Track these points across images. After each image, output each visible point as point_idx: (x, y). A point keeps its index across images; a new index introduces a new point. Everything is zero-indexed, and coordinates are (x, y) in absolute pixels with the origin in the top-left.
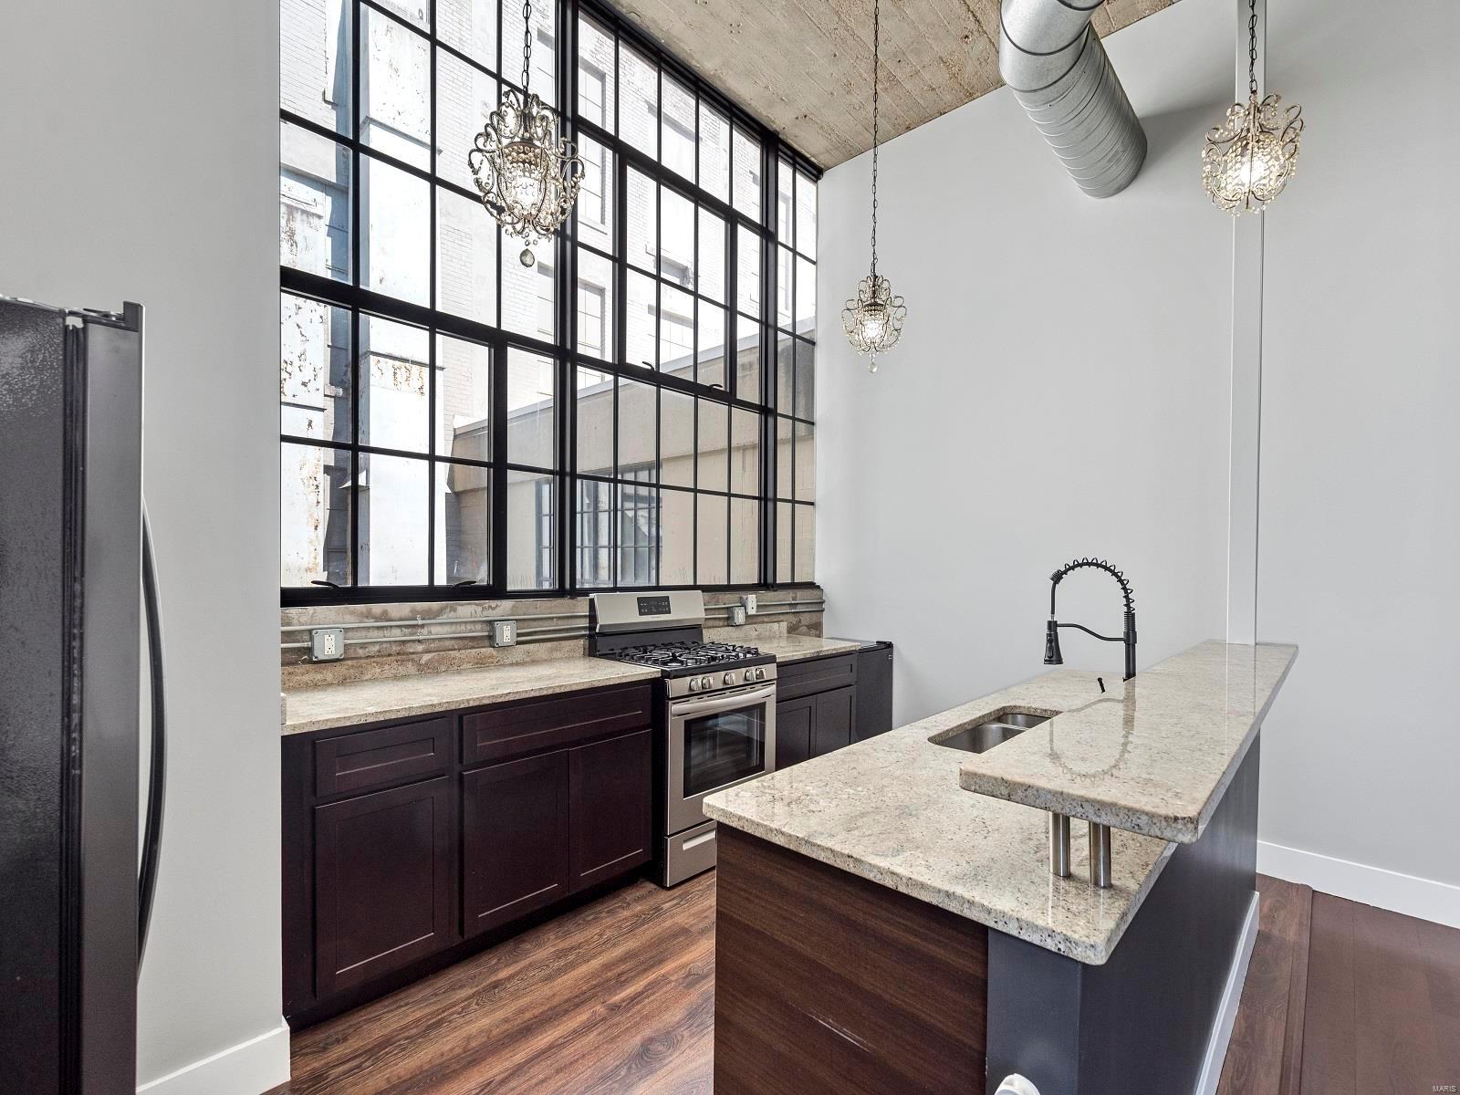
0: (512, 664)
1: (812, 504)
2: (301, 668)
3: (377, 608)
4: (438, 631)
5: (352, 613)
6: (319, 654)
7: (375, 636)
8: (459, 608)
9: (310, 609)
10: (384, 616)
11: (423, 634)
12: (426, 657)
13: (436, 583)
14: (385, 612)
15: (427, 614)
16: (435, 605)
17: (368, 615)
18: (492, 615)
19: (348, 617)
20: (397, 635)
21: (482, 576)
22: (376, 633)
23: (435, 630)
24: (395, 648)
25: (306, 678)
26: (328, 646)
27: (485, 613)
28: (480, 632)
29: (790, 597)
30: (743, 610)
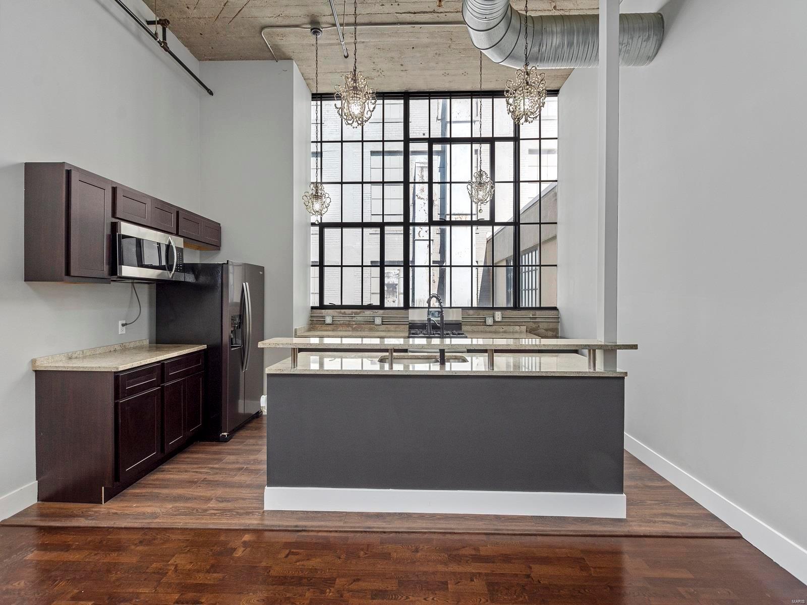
0: (381, 331)
1: (556, 266)
2: (323, 326)
3: (343, 311)
4: (359, 319)
6: (327, 322)
7: (342, 319)
8: (365, 312)
9: (327, 310)
11: (354, 319)
12: (354, 326)
13: (363, 304)
14: (345, 312)
15: (356, 313)
16: (358, 311)
17: (340, 313)
18: (375, 314)
19: (336, 313)
20: (348, 319)
21: (378, 302)
22: (342, 318)
23: (358, 318)
24: (347, 322)
25: (325, 328)
26: (329, 320)
27: (374, 314)
28: (371, 320)
29: (530, 314)
30: (492, 319)
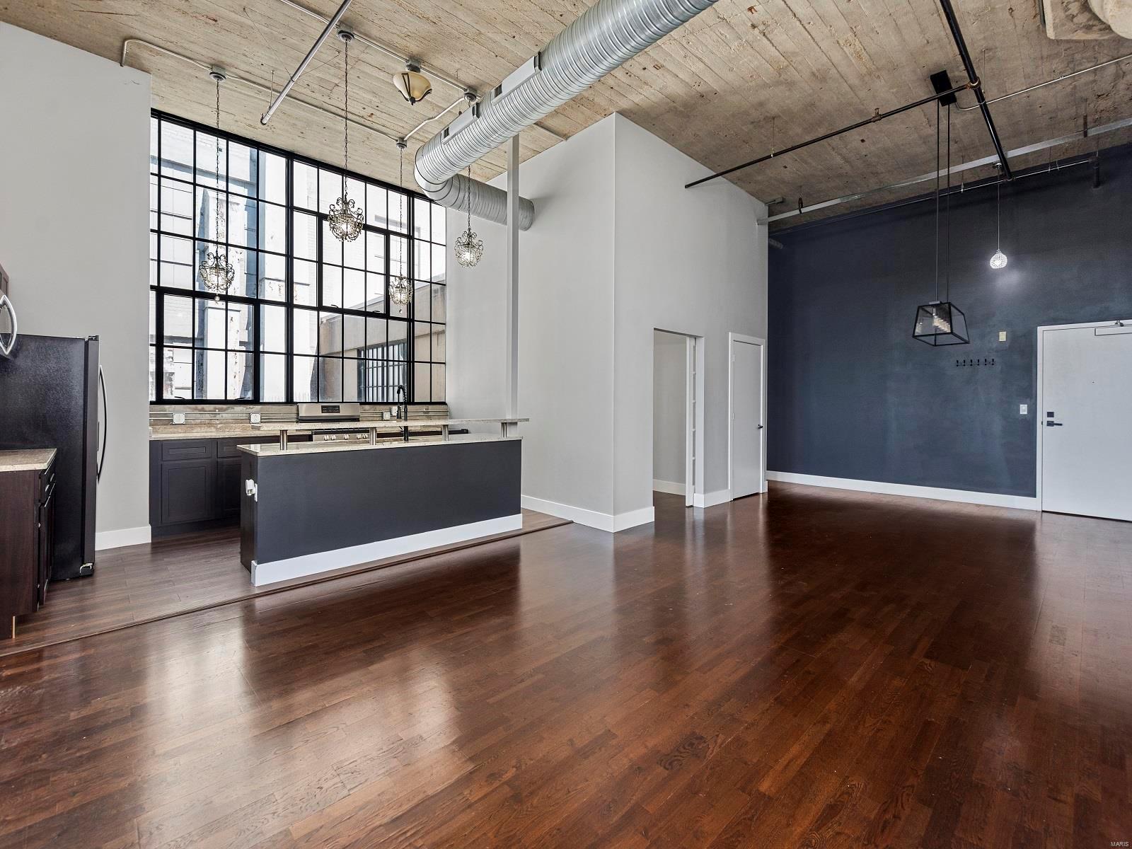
2: (168, 426)
3: (200, 407)
4: (226, 416)
5: (190, 408)
6: (175, 421)
7: (199, 417)
8: (235, 408)
9: (173, 406)
10: (203, 410)
11: (218, 417)
12: (219, 426)
13: (228, 398)
14: (203, 408)
15: (222, 410)
16: (224, 406)
17: (196, 409)
18: (250, 411)
19: (188, 410)
20: (208, 417)
21: (249, 396)
23: (224, 415)
24: (207, 421)
25: (171, 430)
26: (180, 419)
27: (248, 410)
28: (244, 416)
29: (424, 408)
30: (389, 413)
